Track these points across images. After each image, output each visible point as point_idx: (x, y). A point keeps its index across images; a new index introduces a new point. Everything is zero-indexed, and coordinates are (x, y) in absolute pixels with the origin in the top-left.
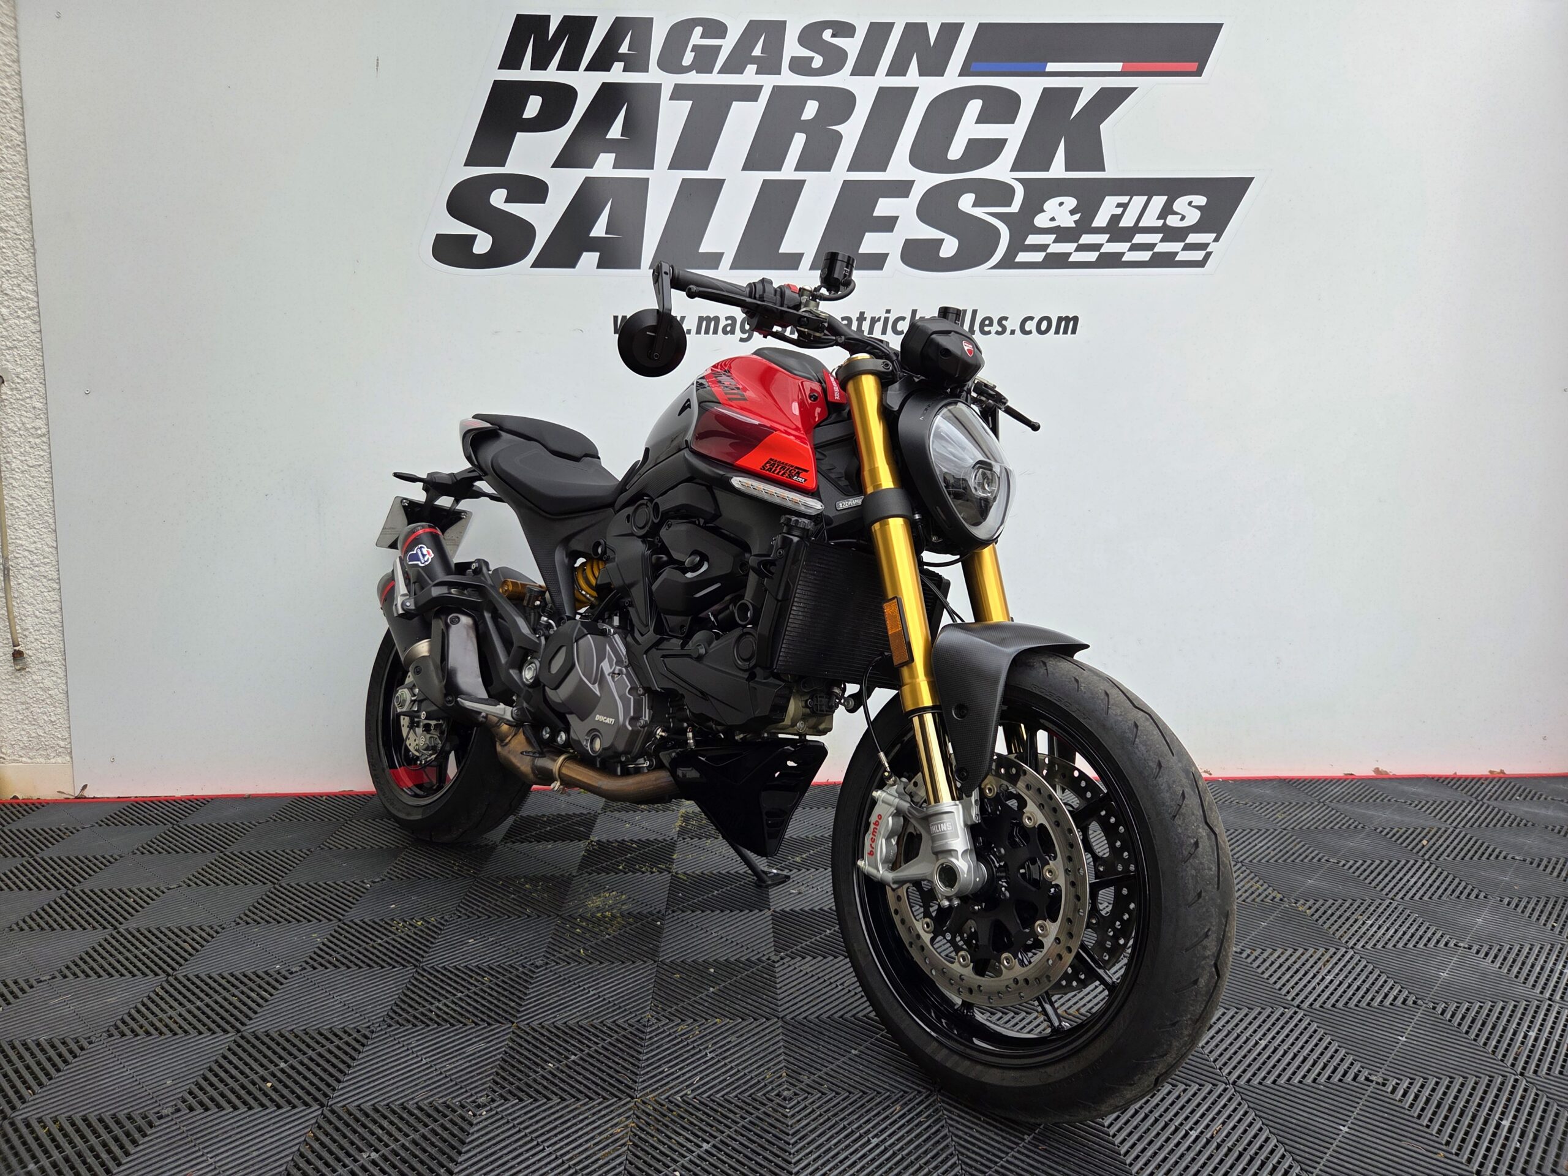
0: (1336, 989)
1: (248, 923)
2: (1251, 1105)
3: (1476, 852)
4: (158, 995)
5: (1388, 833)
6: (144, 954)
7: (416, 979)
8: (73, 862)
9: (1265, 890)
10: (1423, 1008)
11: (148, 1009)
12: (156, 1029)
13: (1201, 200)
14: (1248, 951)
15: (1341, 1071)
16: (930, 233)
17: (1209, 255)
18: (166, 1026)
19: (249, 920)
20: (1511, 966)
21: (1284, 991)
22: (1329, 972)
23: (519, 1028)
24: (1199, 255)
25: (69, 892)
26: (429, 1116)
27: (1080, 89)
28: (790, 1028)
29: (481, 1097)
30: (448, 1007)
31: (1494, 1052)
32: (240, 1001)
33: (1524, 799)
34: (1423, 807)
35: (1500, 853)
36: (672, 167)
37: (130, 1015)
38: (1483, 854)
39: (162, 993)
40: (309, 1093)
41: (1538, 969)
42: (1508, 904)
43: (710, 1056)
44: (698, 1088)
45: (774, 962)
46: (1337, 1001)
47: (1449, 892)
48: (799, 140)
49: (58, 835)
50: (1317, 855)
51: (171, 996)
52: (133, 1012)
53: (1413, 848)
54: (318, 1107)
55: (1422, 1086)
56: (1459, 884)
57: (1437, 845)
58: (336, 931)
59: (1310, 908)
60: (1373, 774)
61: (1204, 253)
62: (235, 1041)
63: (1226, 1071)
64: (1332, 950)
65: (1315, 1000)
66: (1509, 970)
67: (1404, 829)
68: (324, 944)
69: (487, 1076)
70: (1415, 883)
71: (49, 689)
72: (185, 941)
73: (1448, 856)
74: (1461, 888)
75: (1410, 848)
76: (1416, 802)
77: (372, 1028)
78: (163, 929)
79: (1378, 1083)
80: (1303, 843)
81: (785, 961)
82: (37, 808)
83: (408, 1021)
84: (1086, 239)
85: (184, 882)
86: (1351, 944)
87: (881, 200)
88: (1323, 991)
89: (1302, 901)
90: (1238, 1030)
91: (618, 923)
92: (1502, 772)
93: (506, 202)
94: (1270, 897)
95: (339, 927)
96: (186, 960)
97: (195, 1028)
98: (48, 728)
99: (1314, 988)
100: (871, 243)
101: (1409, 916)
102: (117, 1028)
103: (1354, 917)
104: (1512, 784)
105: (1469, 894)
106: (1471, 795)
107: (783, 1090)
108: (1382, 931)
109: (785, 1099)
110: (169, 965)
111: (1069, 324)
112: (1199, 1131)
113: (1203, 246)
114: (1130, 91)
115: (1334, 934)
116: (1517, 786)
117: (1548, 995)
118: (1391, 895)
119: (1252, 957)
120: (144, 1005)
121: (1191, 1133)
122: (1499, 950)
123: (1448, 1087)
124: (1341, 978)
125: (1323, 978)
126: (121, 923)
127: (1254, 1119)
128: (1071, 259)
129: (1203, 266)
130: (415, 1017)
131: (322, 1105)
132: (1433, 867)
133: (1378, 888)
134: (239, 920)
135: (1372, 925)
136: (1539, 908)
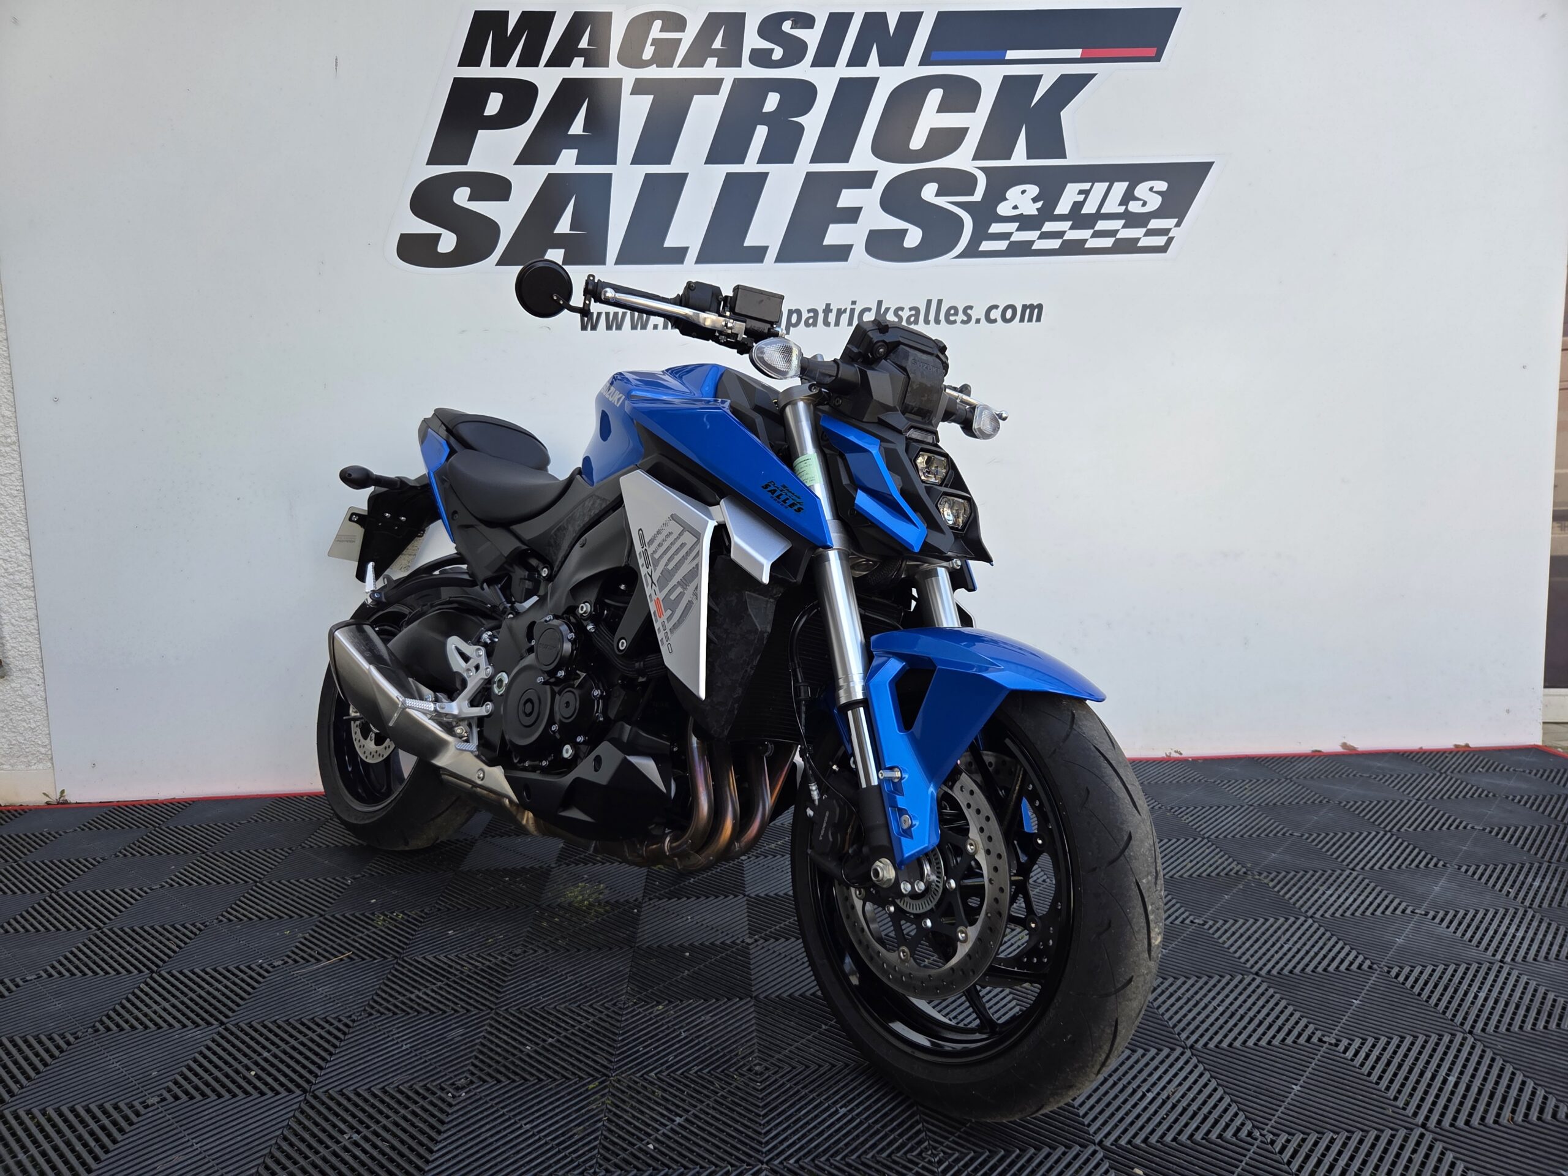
0: (1294, 957)
1: (230, 920)
2: (1207, 1066)
3: (1437, 823)
4: (142, 991)
5: (1351, 807)
6: (128, 953)
7: (397, 970)
8: (56, 866)
9: (1229, 864)
10: (1378, 972)
11: (133, 1004)
12: (142, 1023)
13: (1162, 186)
14: (1211, 923)
15: (1295, 1033)
16: (894, 223)
17: (1170, 240)
18: (151, 1020)
19: (232, 917)
20: (1466, 931)
21: (1243, 960)
22: (1288, 940)
23: (497, 1014)
24: (1160, 241)
25: (53, 895)
26: (408, 1098)
27: (1039, 77)
28: (763, 1006)
29: (460, 1079)
30: (428, 995)
31: (1444, 1013)
32: (224, 994)
33: (1487, 771)
34: (1387, 780)
35: (1461, 823)
36: (636, 161)
37: (115, 1010)
38: (1444, 824)
39: (146, 989)
40: (292, 1080)
41: (1491, 932)
42: (1467, 871)
43: (683, 1035)
44: (672, 1065)
45: (748, 944)
46: (1295, 967)
47: (1408, 862)
48: (761, 133)
49: (41, 840)
50: (1282, 829)
51: (156, 991)
52: (118, 1007)
53: (1376, 820)
54: (301, 1093)
55: (1374, 1046)
56: (1419, 854)
57: (1399, 817)
58: (317, 926)
59: (1272, 880)
60: (1339, 749)
61: (1166, 238)
62: (219, 1033)
63: (1184, 1035)
64: (1292, 919)
65: (1273, 967)
66: (1463, 935)
67: (1367, 802)
68: (306, 939)
69: (466, 1060)
70: (1376, 854)
71: (28, 696)
72: (168, 939)
73: (1409, 827)
74: (1420, 857)
75: (1372, 820)
76: (1381, 776)
77: (353, 1017)
78: (147, 928)
79: (1330, 1044)
80: (1268, 818)
81: (759, 943)
82: (20, 814)
83: (389, 1010)
84: (1049, 226)
85: (167, 882)
86: (1310, 913)
87: (844, 191)
88: (1281, 958)
89: (1265, 874)
90: (1197, 997)
91: (595, 911)
92: (1467, 746)
93: (470, 199)
94: (1234, 871)
95: (320, 922)
96: (169, 957)
97: (179, 1021)
98: (30, 734)
99: (1273, 956)
100: (836, 234)
101: (1368, 885)
102: (102, 1022)
103: (1315, 887)
104: (1476, 757)
105: (1428, 863)
106: (1435, 768)
107: (755, 1065)
108: (1341, 900)
109: (756, 1074)
110: (153, 963)
111: (1033, 312)
112: (1155, 1092)
113: (1164, 232)
114: (1089, 77)
115: (1295, 904)
116: (1481, 759)
117: (1499, 956)
118: (1351, 866)
119: (1215, 928)
120: (129, 1000)
121: (1148, 1095)
122: (1455, 916)
123: (1398, 1046)
124: (1298, 946)
125: (1282, 946)
126: (104, 923)
127: (1209, 1081)
128: (1034, 247)
129: (1165, 251)
130: (396, 1006)
131: (305, 1091)
132: (1394, 838)
133: (1340, 860)
134: (221, 918)
135: (1331, 895)
136: (1495, 875)
